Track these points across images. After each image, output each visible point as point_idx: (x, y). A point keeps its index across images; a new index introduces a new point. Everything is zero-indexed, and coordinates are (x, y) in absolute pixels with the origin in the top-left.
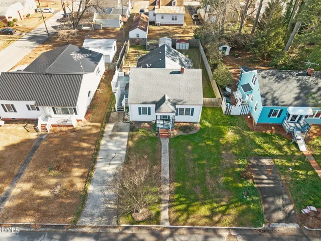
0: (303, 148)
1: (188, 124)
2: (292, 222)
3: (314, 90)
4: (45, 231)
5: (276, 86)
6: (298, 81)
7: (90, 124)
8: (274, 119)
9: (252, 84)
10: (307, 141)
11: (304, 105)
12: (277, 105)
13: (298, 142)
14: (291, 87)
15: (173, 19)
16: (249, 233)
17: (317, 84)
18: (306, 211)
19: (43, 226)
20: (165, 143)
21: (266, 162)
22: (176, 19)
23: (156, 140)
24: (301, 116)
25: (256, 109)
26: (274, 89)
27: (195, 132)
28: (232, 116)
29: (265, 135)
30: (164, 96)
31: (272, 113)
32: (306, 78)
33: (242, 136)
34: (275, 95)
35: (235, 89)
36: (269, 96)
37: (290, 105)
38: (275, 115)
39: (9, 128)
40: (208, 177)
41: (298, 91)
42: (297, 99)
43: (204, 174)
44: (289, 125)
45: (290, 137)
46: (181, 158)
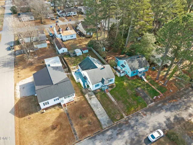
0: (146, 80)
1: (111, 85)
2: (153, 102)
3: (142, 62)
4: (96, 135)
5: (132, 64)
6: (137, 60)
7: (79, 97)
8: (135, 74)
9: (124, 64)
10: (146, 78)
11: (141, 68)
12: (135, 70)
13: (144, 79)
14: (136, 63)
15: (71, 37)
16: (145, 109)
17: (142, 60)
18: (154, 98)
19: (94, 134)
20: (109, 94)
21: (139, 89)
22: (73, 37)
23: (105, 94)
24: (141, 72)
25: (129, 72)
26: (132, 65)
27: (115, 87)
28: (122, 77)
29: (134, 80)
30: (103, 78)
31: (134, 73)
32: (139, 58)
33: (129, 83)
34: (133, 67)
35: (116, 66)
36: (132, 68)
37: (138, 69)
38: (135, 73)
39: (49, 111)
40: (128, 100)
41: (139, 64)
42: (139, 66)
43: (126, 99)
44: (140, 75)
45: (141, 78)
46: (117, 97)
